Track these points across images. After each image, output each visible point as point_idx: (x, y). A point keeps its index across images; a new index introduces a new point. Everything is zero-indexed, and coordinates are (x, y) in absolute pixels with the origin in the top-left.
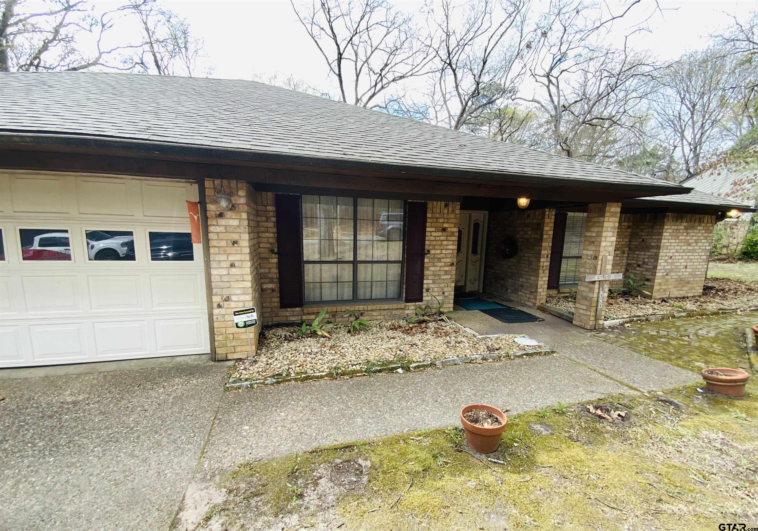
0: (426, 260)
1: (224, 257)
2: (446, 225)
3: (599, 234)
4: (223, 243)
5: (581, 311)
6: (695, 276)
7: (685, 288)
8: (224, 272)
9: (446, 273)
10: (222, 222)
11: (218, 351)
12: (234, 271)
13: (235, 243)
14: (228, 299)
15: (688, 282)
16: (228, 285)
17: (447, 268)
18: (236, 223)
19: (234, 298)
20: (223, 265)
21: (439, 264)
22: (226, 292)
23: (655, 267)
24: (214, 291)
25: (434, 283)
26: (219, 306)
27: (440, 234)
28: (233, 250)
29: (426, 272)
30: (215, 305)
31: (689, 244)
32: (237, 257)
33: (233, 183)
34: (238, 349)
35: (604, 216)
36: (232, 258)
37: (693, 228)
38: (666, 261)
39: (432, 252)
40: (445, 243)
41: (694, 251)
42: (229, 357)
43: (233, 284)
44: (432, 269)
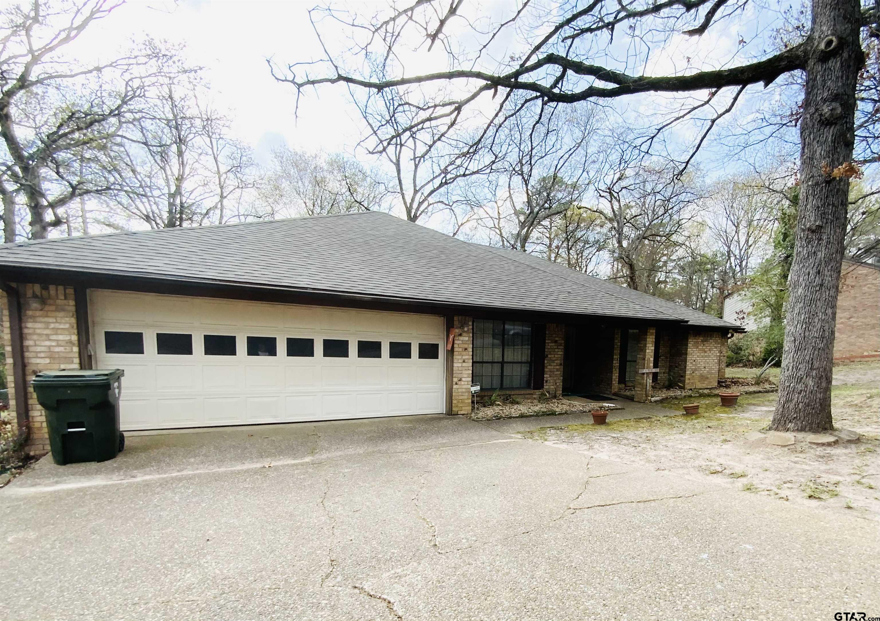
0: (546, 362)
1: (460, 357)
2: (557, 339)
3: (645, 346)
4: (460, 350)
5: (638, 392)
6: (712, 374)
7: (706, 382)
8: (460, 365)
9: (557, 370)
10: (461, 338)
11: (454, 409)
12: (464, 364)
13: (466, 349)
14: (460, 380)
15: (707, 378)
16: (460, 372)
17: (558, 367)
18: (467, 339)
19: (463, 379)
20: (460, 361)
21: (552, 364)
22: (460, 376)
23: (686, 367)
24: (454, 375)
25: (550, 377)
26: (456, 384)
27: (553, 344)
28: (464, 353)
29: (546, 370)
30: (454, 383)
31: (705, 352)
32: (466, 357)
33: (467, 318)
34: (463, 408)
35: (647, 335)
36: (464, 357)
37: (706, 341)
38: (691, 363)
39: (549, 356)
40: (556, 350)
41: (709, 356)
42: (459, 413)
43: (464, 372)
44: (549, 367)
